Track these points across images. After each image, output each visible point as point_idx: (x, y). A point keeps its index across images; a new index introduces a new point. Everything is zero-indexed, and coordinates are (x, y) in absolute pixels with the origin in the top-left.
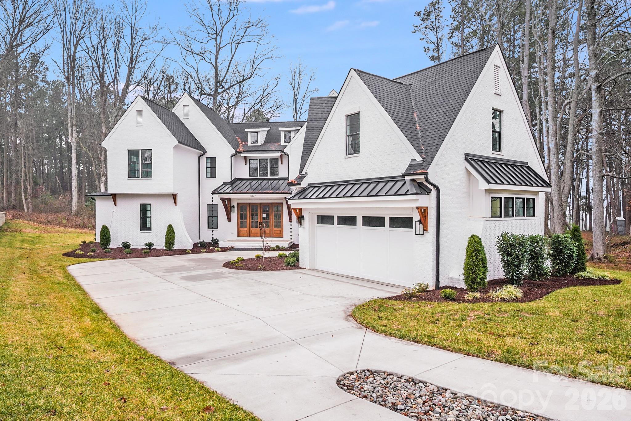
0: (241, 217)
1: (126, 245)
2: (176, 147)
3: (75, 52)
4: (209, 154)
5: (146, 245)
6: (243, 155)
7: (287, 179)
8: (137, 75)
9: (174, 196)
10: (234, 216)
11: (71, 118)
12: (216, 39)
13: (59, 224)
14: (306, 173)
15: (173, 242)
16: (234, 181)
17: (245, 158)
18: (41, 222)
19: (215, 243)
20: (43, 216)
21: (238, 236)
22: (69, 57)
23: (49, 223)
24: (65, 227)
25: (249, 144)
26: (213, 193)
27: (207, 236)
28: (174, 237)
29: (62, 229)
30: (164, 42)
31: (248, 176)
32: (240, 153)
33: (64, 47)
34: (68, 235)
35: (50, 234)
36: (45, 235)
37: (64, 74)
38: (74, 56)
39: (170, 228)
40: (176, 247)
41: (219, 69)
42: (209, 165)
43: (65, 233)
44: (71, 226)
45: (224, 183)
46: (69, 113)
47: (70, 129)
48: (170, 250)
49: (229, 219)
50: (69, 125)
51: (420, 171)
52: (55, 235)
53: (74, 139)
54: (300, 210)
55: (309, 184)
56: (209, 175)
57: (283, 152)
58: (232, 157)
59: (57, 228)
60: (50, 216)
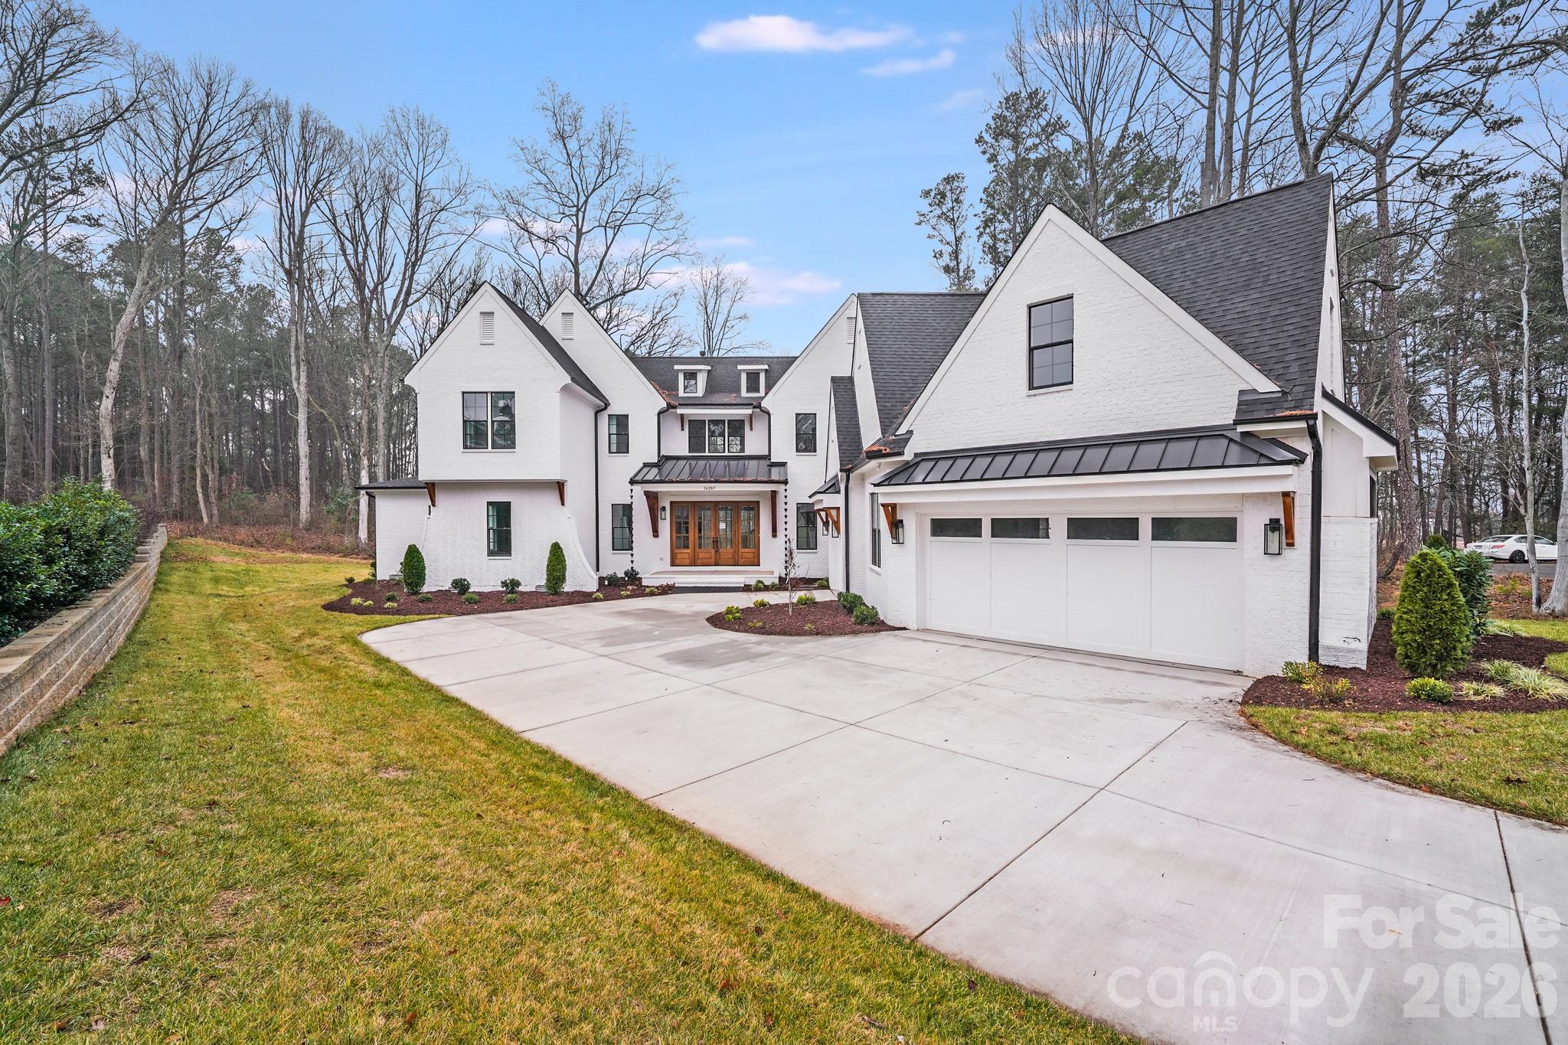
0: (680, 528)
1: (461, 585)
2: (565, 389)
3: (303, 226)
4: (615, 409)
5: (504, 584)
6: (680, 411)
7: (768, 457)
8: (423, 276)
9: (560, 486)
10: (665, 526)
11: (297, 348)
12: (577, 216)
13: (279, 546)
14: (910, 432)
15: (562, 579)
16: (664, 460)
17: (682, 416)
18: (242, 543)
19: (632, 577)
20: (243, 533)
21: (673, 564)
22: (292, 234)
23: (258, 543)
24: (293, 551)
25: (681, 393)
26: (632, 482)
27: (616, 564)
28: (564, 568)
29: (288, 555)
30: (480, 213)
31: (687, 453)
32: (675, 407)
33: (282, 214)
34: (305, 566)
35: (267, 566)
36: (258, 567)
37: (282, 265)
38: (302, 232)
39: (556, 551)
40: (568, 587)
41: (581, 268)
42: (614, 430)
43: (296, 562)
44: (305, 550)
45: (646, 465)
46: (293, 338)
47: (294, 369)
48: (556, 593)
49: (656, 533)
50: (293, 360)
51: (1288, 413)
52: (279, 567)
53: (302, 388)
54: (894, 506)
55: (916, 455)
56: (614, 448)
57: (759, 406)
58: (659, 414)
59: (279, 554)
60: (260, 533)
